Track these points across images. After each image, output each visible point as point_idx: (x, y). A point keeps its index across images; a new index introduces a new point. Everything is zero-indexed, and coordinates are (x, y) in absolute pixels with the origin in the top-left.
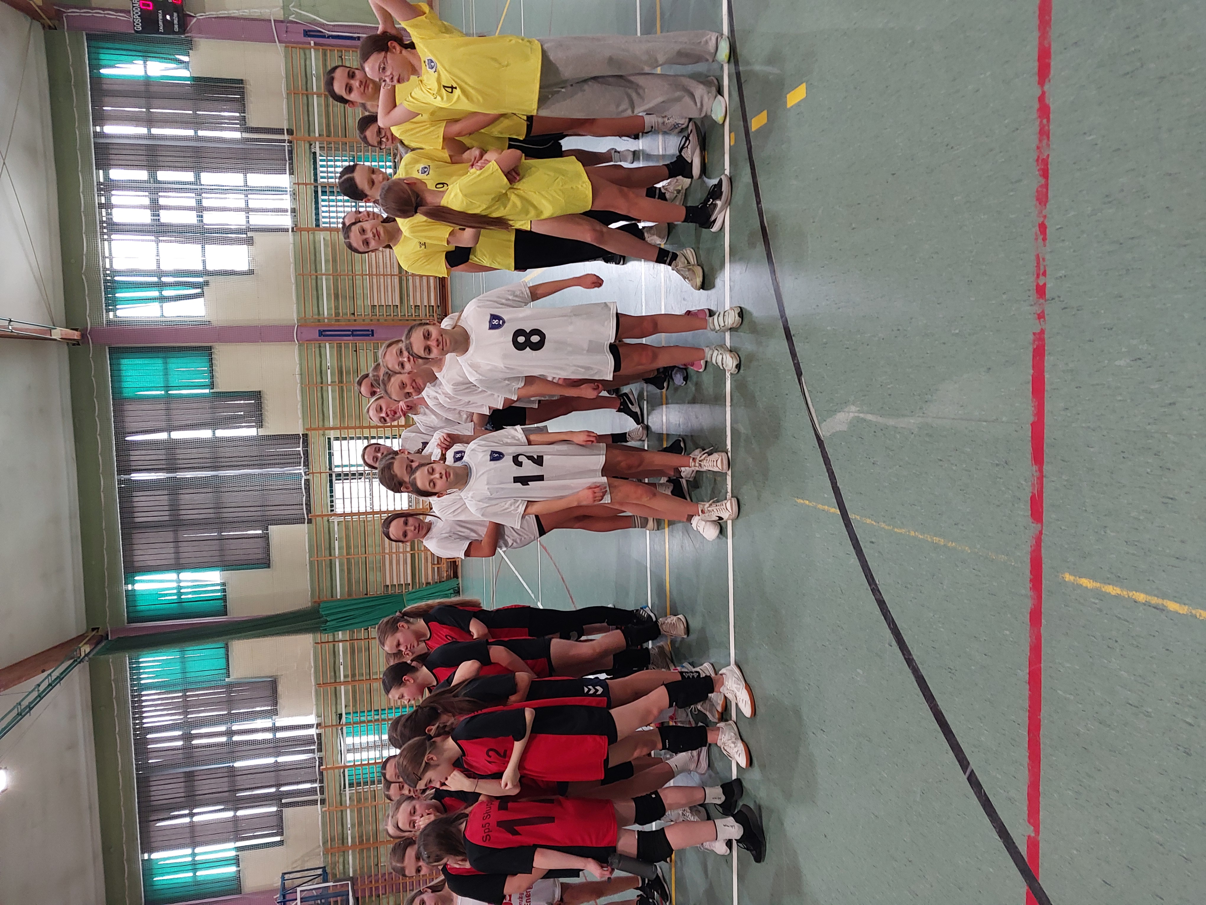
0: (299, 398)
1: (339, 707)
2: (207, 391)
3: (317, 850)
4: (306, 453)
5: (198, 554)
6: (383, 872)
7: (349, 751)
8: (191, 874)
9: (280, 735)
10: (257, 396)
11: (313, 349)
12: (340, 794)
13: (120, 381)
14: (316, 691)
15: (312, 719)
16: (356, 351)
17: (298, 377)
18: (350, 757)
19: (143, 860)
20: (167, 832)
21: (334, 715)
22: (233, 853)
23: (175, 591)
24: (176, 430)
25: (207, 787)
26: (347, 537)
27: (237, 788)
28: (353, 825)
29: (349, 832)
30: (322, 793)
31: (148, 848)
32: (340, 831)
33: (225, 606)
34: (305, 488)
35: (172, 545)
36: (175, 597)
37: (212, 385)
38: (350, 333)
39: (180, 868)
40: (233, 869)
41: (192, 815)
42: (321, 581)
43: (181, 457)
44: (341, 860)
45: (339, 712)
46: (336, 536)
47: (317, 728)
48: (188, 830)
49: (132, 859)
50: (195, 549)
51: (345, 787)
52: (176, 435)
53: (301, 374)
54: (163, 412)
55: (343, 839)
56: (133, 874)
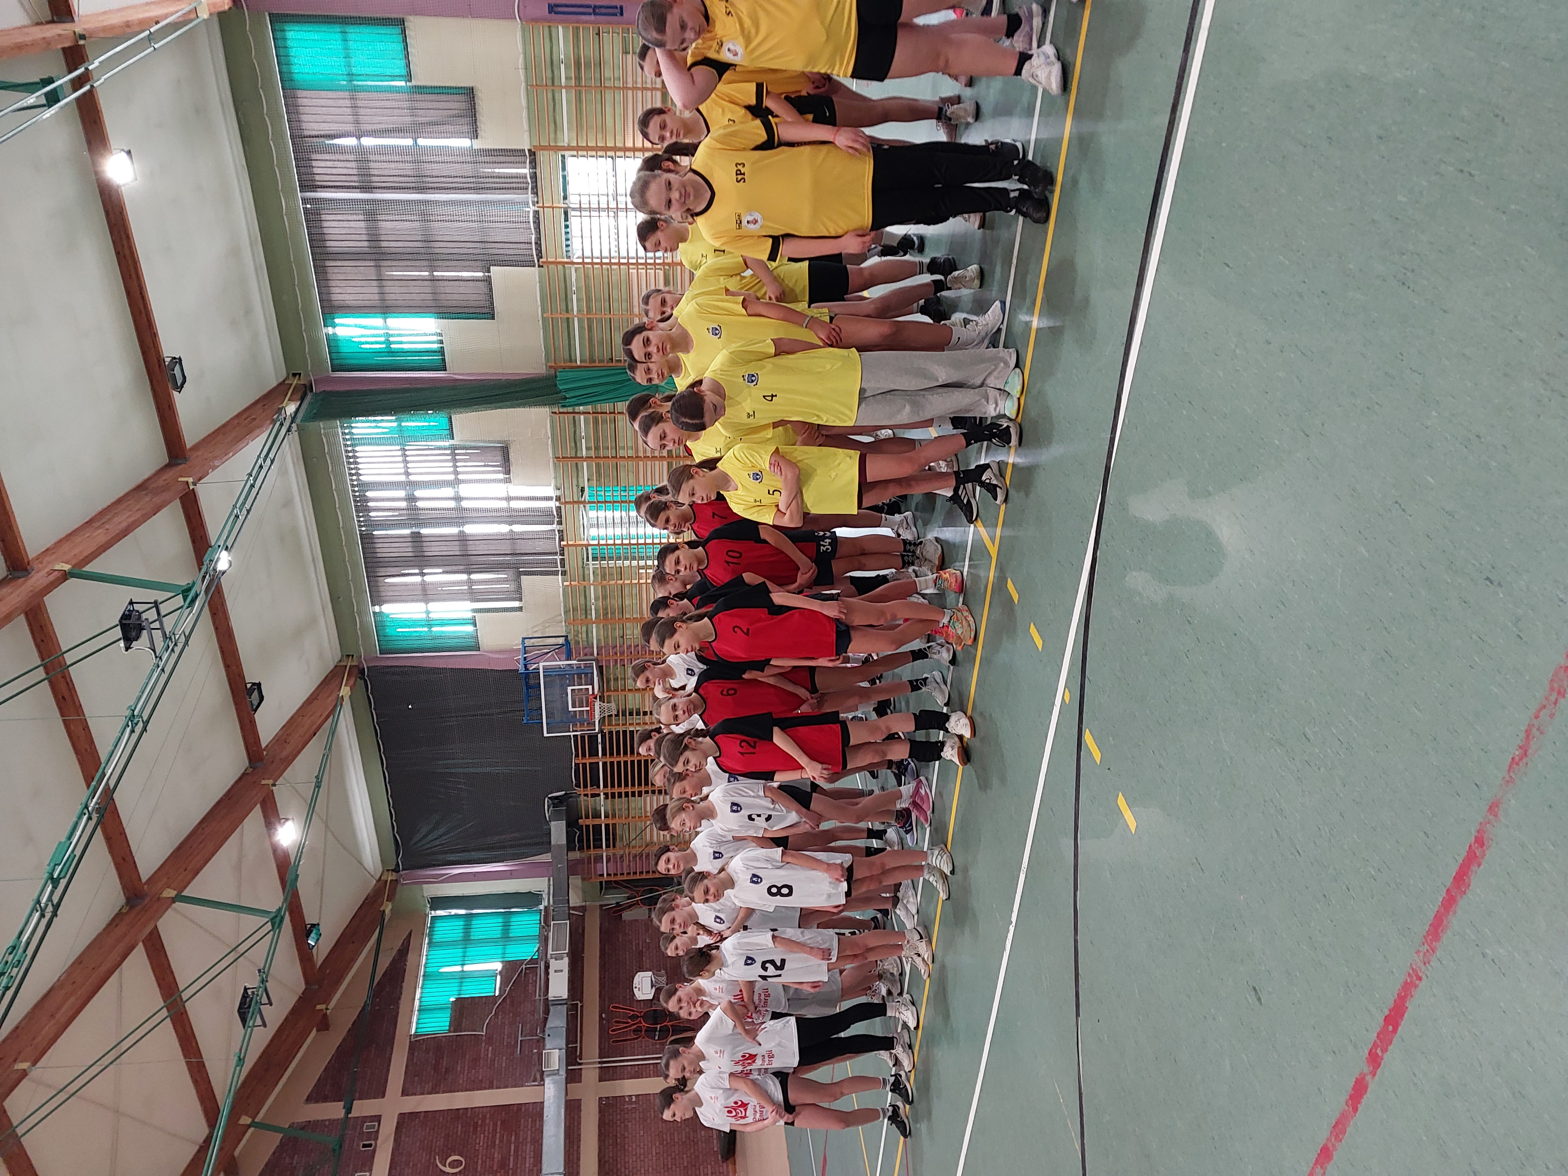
0: (524, 102)
1: (580, 480)
2: (403, 83)
3: (559, 618)
4: (534, 176)
5: (407, 297)
6: (629, 643)
7: (592, 526)
8: (426, 629)
9: (515, 504)
10: (470, 93)
11: (541, 30)
12: (583, 567)
13: (288, 64)
14: (555, 464)
15: (550, 491)
16: (598, 34)
17: (521, 72)
18: (593, 532)
19: (374, 613)
20: (397, 588)
21: (575, 488)
22: (470, 615)
23: (383, 339)
24: (367, 136)
25: (437, 549)
26: (587, 287)
27: (469, 553)
28: (596, 599)
29: (593, 607)
30: (563, 566)
31: (377, 600)
32: (583, 602)
33: (444, 360)
34: (534, 222)
35: (375, 283)
36: (384, 346)
37: (409, 77)
38: (591, 10)
39: (415, 623)
40: (470, 629)
41: (423, 574)
42: (556, 338)
43: (376, 172)
44: (584, 629)
45: (581, 485)
46: (574, 289)
47: (556, 500)
48: (420, 587)
49: (362, 613)
50: (404, 290)
51: (588, 560)
52: (367, 141)
53: (526, 69)
54: (349, 111)
55: (586, 611)
56: (365, 628)
